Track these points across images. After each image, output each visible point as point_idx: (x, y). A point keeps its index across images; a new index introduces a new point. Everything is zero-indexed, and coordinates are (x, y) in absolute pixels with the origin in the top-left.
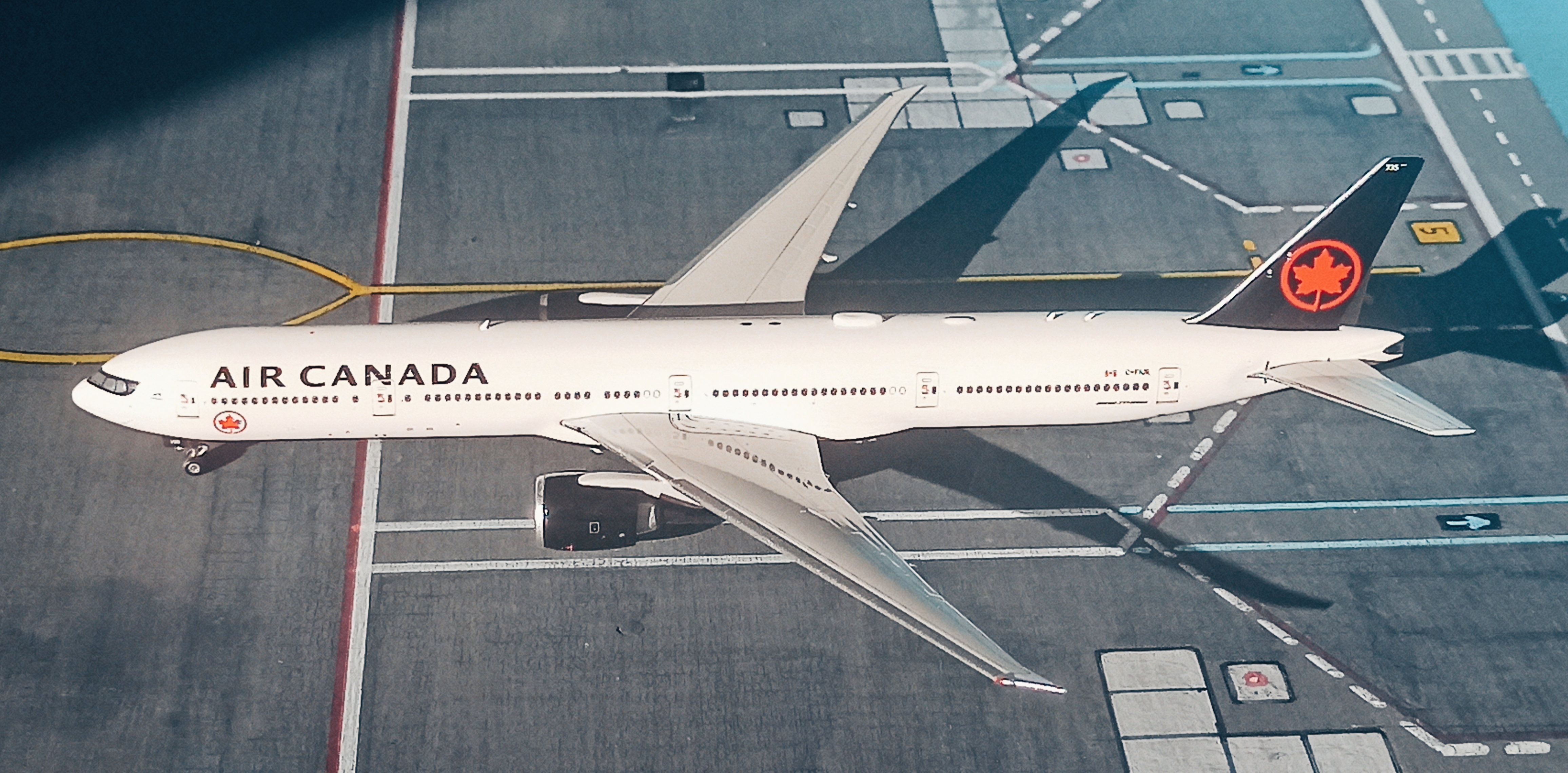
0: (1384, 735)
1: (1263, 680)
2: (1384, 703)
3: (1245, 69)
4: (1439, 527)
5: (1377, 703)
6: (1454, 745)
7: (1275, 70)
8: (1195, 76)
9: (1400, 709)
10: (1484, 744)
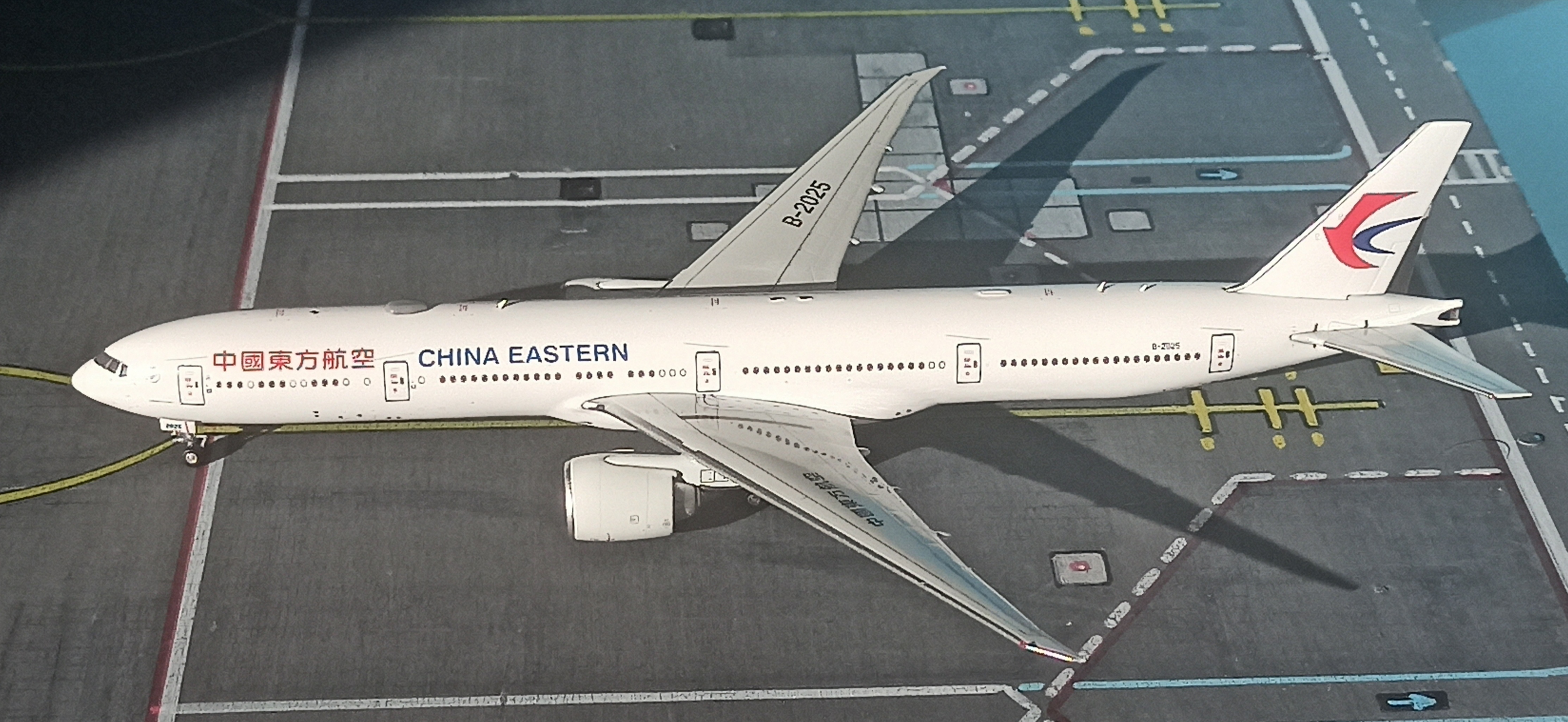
3: (1201, 174)
4: (1379, 707)
7: (1234, 175)
8: (1144, 181)
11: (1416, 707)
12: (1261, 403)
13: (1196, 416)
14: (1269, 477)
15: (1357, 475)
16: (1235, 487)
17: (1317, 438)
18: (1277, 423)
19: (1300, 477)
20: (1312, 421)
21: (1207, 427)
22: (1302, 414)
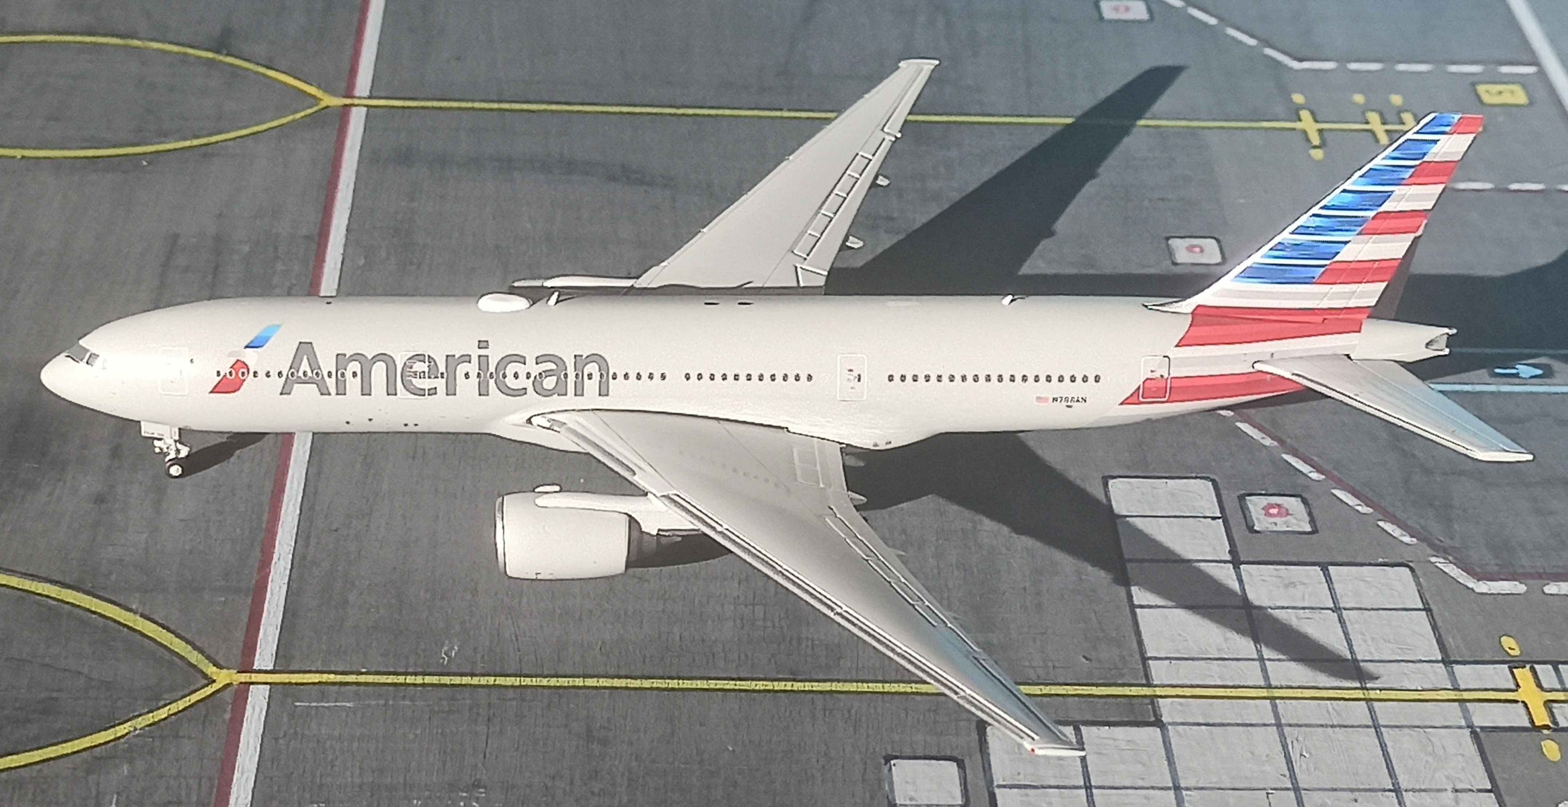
0: (1412, 570)
1: (1284, 512)
2: (1414, 539)
5: (1407, 539)
6: (1488, 583)
9: (1432, 546)
10: (1521, 583)
11: (1520, 375)
12: (1367, 123)
13: (1305, 132)
15: (1462, 186)
21: (1316, 140)
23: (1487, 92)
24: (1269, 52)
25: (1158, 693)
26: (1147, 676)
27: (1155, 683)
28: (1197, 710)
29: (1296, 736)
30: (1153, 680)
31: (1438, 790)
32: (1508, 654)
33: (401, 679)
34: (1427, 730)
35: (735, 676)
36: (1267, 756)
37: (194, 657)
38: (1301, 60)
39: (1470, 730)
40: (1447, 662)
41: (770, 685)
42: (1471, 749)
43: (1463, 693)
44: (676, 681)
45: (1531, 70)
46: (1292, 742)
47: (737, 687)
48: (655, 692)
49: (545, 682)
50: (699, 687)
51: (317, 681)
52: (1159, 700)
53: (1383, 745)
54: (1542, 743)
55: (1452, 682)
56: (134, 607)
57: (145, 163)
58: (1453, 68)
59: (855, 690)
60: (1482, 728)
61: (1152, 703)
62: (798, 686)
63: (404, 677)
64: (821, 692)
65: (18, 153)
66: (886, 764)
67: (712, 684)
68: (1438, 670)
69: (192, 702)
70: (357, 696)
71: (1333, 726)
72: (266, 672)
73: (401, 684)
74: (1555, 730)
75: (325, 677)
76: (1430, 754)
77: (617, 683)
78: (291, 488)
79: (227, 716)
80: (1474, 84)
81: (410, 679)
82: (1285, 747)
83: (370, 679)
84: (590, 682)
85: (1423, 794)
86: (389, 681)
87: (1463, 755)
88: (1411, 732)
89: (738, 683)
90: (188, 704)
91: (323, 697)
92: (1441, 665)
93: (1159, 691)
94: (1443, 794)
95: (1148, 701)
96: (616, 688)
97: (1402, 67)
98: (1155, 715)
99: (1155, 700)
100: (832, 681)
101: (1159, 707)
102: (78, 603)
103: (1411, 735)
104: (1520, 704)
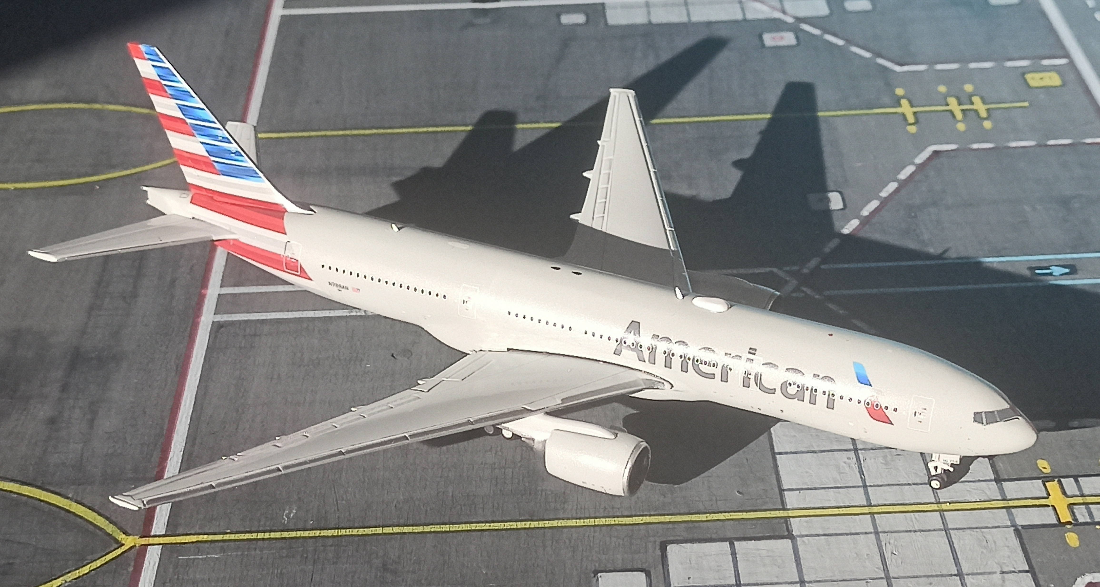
11: (1054, 274)
12: (948, 105)
13: (904, 115)
14: (953, 147)
15: (1014, 144)
16: (931, 153)
17: (987, 125)
18: (959, 116)
19: (975, 146)
20: (984, 114)
21: (911, 119)
22: (976, 111)
23: (1033, 79)
24: (881, 61)
25: (791, 515)
26: (783, 502)
27: (788, 507)
28: (818, 525)
29: (888, 540)
30: (787, 506)
31: (990, 573)
32: (1043, 472)
33: (254, 536)
34: (983, 530)
35: (490, 519)
36: (867, 555)
37: (110, 529)
38: (901, 65)
39: (1013, 528)
40: (998, 480)
41: (514, 525)
42: (1015, 542)
43: (1009, 502)
44: (447, 526)
45: (1063, 61)
46: (886, 544)
47: (491, 528)
48: (433, 534)
49: (355, 532)
50: (464, 529)
51: (194, 540)
52: (791, 519)
53: (951, 543)
54: (1066, 535)
55: (1001, 495)
56: (70, 496)
57: (98, 187)
58: (1010, 64)
59: (575, 525)
60: (1023, 527)
61: (786, 522)
62: (534, 524)
63: (256, 534)
64: (550, 528)
65: (11, 186)
66: (594, 577)
67: (473, 526)
68: (991, 487)
69: (107, 560)
70: (223, 550)
71: (915, 531)
72: (159, 536)
73: (254, 539)
74: (1075, 525)
75: (201, 538)
76: (985, 548)
77: (406, 529)
78: (185, 405)
79: (131, 569)
80: (1023, 74)
81: (260, 536)
82: (880, 547)
83: (233, 537)
84: (388, 530)
85: (979, 577)
86: (245, 538)
87: (1008, 547)
88: (972, 532)
89: (492, 524)
90: (103, 562)
91: (199, 552)
92: (994, 483)
93: (791, 513)
94: (994, 576)
95: (782, 521)
96: (405, 533)
97: (973, 65)
98: (788, 529)
99: (788, 520)
100: (559, 519)
101: (790, 524)
102: (32, 495)
103: (971, 535)
104: (1051, 507)
